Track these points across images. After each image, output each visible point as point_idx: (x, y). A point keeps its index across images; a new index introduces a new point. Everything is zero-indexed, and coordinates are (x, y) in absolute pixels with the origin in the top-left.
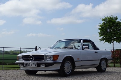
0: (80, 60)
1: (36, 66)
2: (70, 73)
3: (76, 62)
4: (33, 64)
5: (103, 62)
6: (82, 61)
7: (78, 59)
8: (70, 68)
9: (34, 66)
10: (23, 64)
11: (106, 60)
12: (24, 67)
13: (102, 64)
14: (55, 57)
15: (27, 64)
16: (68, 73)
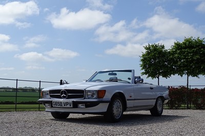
0: (133, 98)
1: (72, 106)
2: (119, 117)
3: (127, 101)
4: (67, 103)
5: (160, 102)
6: (135, 100)
7: (131, 97)
8: (120, 110)
9: (68, 106)
10: (50, 103)
11: (162, 98)
12: (52, 107)
13: (158, 105)
14: (101, 93)
15: (56, 103)
16: (117, 118)
